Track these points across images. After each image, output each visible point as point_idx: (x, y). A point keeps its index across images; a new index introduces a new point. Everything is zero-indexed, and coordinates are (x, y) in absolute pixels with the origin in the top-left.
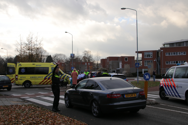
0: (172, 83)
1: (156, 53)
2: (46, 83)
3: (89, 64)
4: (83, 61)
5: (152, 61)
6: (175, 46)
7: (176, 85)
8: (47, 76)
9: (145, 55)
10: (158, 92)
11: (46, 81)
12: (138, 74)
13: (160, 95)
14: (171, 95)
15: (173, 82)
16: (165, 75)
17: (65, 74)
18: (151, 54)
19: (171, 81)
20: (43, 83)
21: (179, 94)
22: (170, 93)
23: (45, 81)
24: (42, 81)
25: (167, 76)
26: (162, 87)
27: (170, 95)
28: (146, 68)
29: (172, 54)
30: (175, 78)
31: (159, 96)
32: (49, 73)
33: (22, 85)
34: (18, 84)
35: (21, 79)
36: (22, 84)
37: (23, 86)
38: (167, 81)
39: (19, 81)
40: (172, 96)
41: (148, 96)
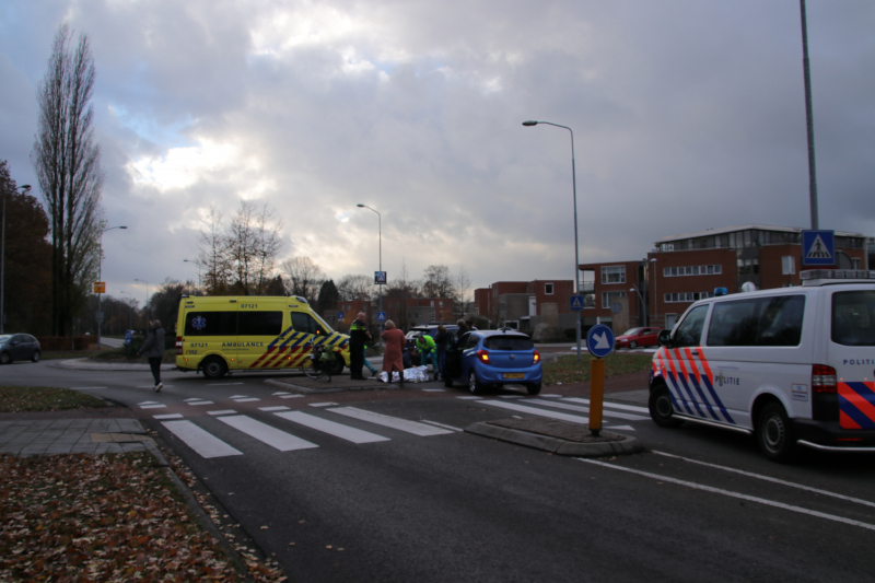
0: (698, 363)
1: (634, 268)
2: (274, 362)
3: (441, 303)
4: (425, 295)
5: (623, 293)
6: (690, 247)
7: (715, 373)
8: (276, 341)
9: (604, 275)
10: (645, 394)
11: (274, 358)
12: (579, 332)
13: (651, 405)
14: (694, 410)
15: (703, 359)
16: (672, 334)
17: (336, 334)
18: (621, 271)
19: (694, 357)
20: (263, 362)
21: (729, 411)
22: (691, 404)
23: (271, 355)
24: (261, 355)
25: (678, 339)
26: (660, 379)
27: (690, 412)
28: (607, 313)
29: (681, 272)
30: (708, 344)
31: (647, 410)
32: (284, 329)
33: (198, 370)
34: (183, 365)
35: (192, 349)
36: (194, 364)
37: (201, 374)
38: (679, 358)
39: (186, 356)
40: (697, 415)
41: (605, 413)
